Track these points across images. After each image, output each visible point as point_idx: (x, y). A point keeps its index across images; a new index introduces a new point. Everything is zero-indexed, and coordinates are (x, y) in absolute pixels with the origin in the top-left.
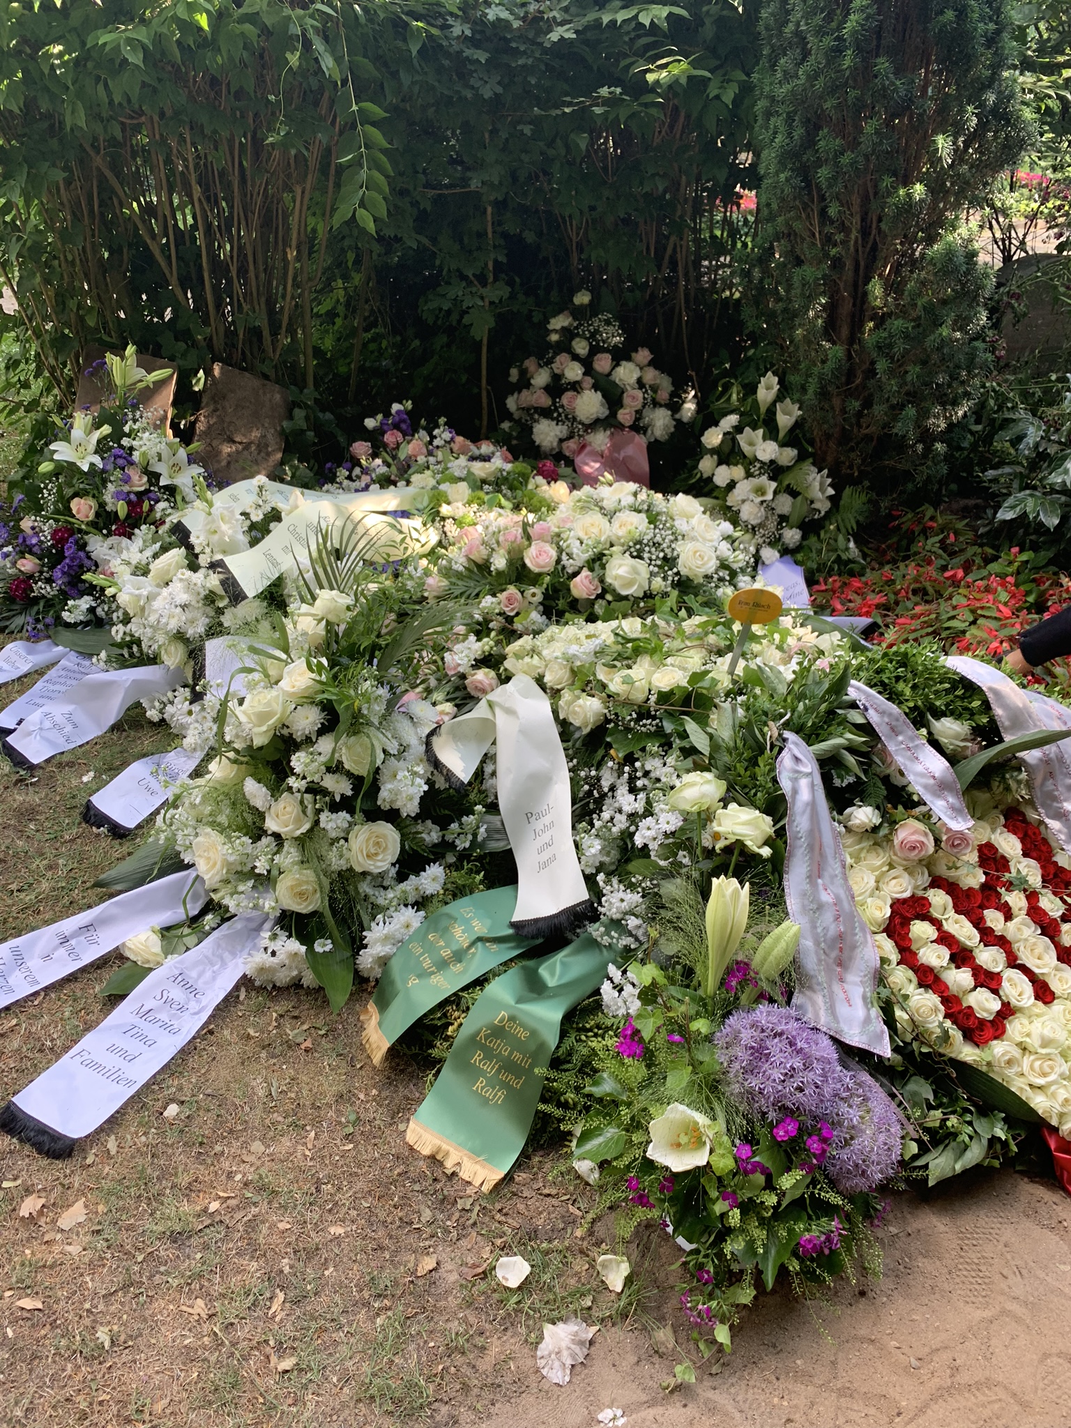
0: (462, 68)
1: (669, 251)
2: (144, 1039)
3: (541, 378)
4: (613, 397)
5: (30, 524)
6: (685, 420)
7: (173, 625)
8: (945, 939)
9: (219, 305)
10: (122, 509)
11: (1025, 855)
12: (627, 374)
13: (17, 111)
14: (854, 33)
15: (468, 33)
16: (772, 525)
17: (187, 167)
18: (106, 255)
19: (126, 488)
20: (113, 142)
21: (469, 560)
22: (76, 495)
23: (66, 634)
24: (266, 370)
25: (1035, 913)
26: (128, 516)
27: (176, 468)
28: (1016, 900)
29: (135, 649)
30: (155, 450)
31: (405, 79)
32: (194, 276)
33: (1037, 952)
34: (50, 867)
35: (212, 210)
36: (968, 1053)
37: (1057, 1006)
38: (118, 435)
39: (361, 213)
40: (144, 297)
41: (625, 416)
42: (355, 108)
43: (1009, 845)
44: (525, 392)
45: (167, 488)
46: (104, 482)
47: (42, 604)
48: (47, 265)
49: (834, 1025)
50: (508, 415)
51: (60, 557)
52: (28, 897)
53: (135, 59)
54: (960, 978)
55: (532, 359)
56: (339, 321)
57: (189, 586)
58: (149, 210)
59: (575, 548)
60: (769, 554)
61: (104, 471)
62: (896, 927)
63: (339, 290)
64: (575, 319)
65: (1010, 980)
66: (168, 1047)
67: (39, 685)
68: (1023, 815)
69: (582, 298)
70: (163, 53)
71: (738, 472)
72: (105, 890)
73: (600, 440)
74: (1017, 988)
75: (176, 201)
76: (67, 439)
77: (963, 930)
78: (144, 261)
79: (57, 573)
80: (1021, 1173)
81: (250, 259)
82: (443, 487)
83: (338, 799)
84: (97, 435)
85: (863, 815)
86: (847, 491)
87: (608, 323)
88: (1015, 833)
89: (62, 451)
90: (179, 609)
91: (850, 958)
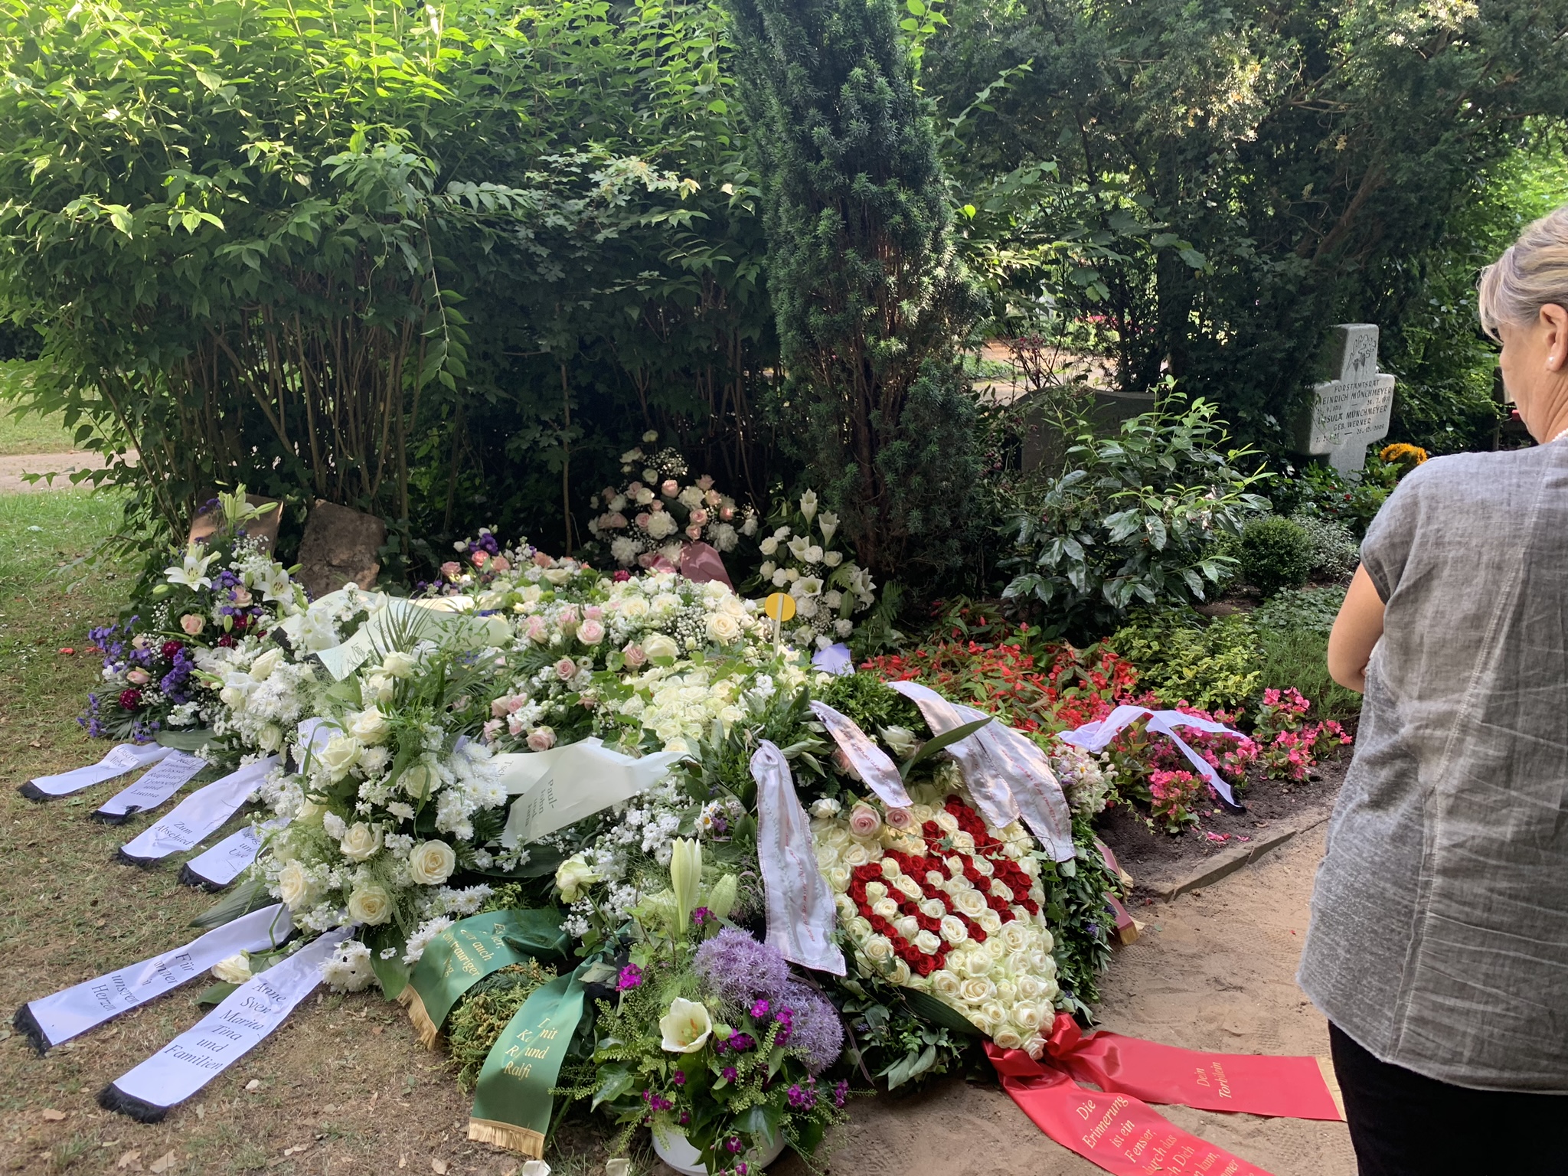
0: (530, 260)
1: (725, 396)
2: (230, 1034)
3: (618, 503)
4: (681, 516)
5: (142, 640)
6: (748, 533)
7: (270, 711)
8: (894, 894)
9: (322, 451)
10: (227, 623)
11: (961, 828)
12: (691, 496)
13: (151, 305)
14: (825, 233)
15: (532, 236)
16: (825, 617)
17: (296, 341)
18: (222, 415)
19: (232, 605)
20: (235, 326)
21: (532, 640)
22: (186, 612)
23: (172, 737)
24: (363, 504)
25: (970, 873)
26: (233, 629)
27: (279, 586)
28: (954, 864)
29: (235, 742)
30: (260, 571)
31: (482, 270)
32: (300, 427)
33: (971, 901)
34: (150, 918)
35: (318, 376)
36: (917, 982)
37: (989, 942)
38: (226, 560)
39: (443, 374)
40: (255, 449)
41: (694, 532)
42: (438, 294)
43: (948, 822)
44: (604, 516)
45: (268, 603)
46: (213, 600)
47: (149, 711)
48: (169, 424)
49: (798, 955)
50: (590, 536)
51: (169, 667)
52: (130, 941)
53: (254, 264)
54: (907, 924)
55: (610, 488)
56: (434, 464)
57: (286, 676)
58: (262, 377)
59: (621, 624)
60: (823, 641)
61: (212, 591)
62: (856, 889)
63: (435, 435)
64: (644, 453)
65: (947, 924)
66: (251, 1039)
67: (144, 778)
68: (961, 800)
69: (651, 436)
70: (278, 260)
71: (792, 573)
72: (199, 926)
73: (674, 553)
74: (954, 930)
75: (286, 367)
76: (181, 565)
77: (910, 888)
78: (256, 418)
79: (165, 682)
80: (970, 1082)
81: (351, 414)
82: (518, 590)
83: (401, 821)
84: (208, 560)
85: (827, 805)
86: (887, 585)
87: (672, 455)
88: (952, 813)
89: (175, 575)
90: (276, 698)
91: (813, 907)
